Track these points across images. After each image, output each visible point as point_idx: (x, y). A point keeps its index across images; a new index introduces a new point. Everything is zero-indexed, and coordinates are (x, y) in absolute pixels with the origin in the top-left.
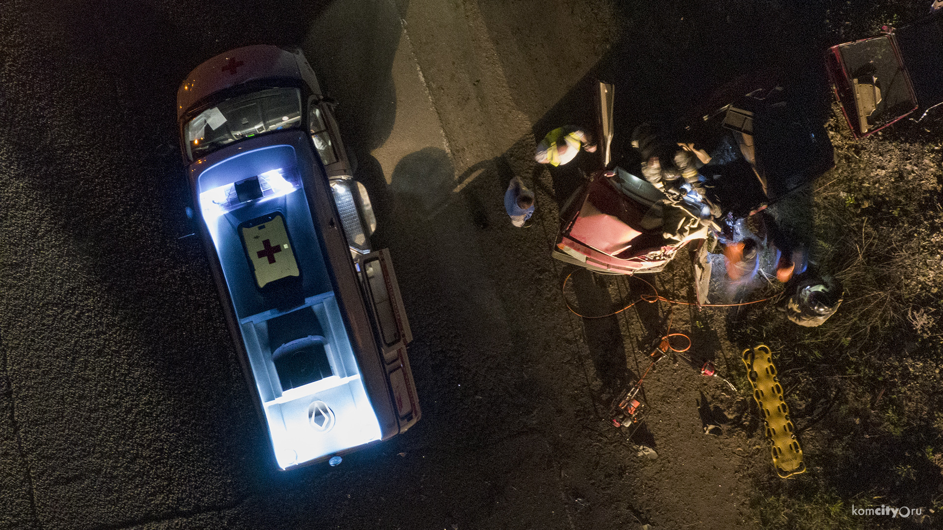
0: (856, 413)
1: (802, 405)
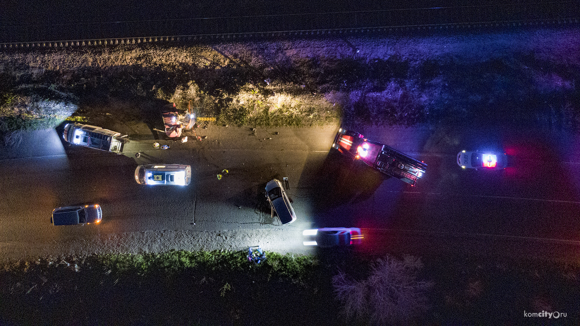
0: (210, 109)
1: (207, 115)
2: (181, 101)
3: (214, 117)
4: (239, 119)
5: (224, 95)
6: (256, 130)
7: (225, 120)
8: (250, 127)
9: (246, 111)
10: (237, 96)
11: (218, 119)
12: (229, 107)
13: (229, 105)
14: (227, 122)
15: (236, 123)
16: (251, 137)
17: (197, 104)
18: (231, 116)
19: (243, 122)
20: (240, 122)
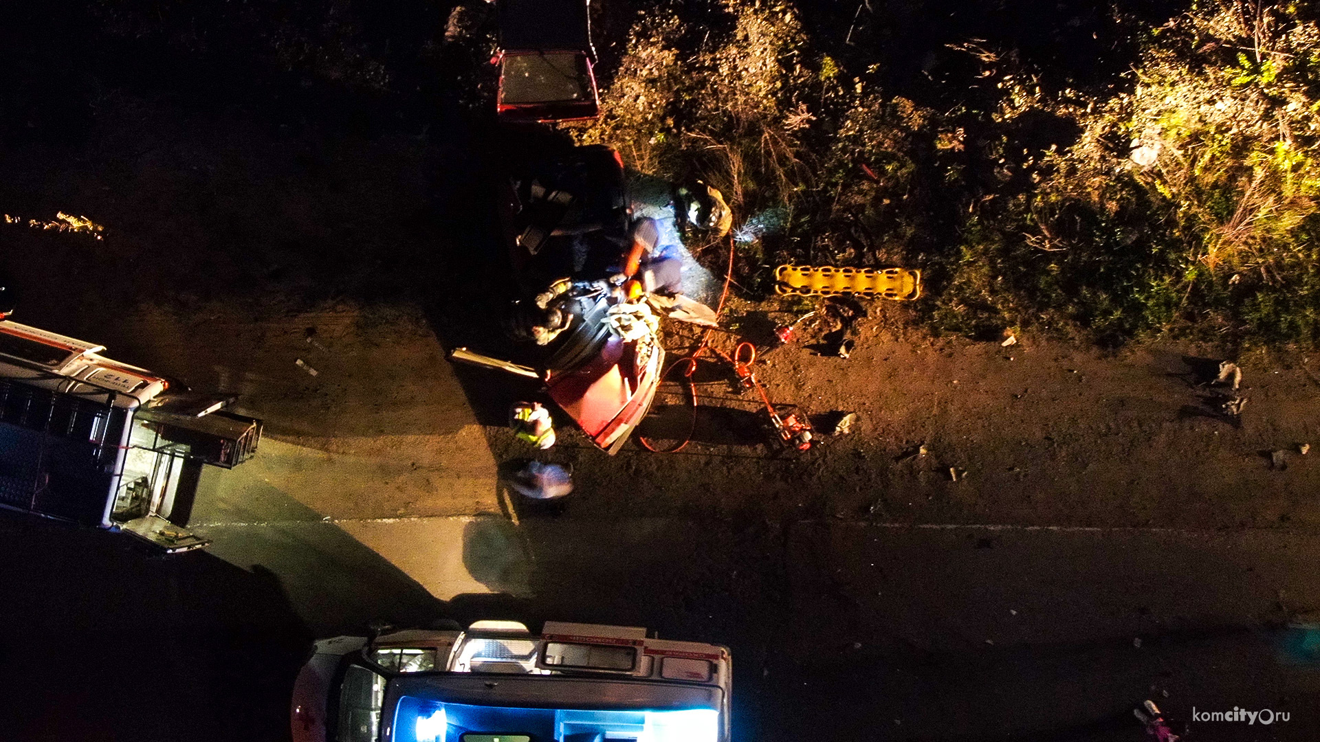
0: (877, 200)
1: (851, 252)
2: (661, 137)
3: (909, 265)
4: (1107, 283)
5: (1007, 92)
6: (1238, 378)
7: (993, 292)
8: (1193, 352)
9: (1172, 223)
10: (1113, 102)
11: (935, 283)
12: (1035, 186)
13: (1036, 177)
14: (1010, 310)
15: (1083, 319)
16: (1202, 427)
17: (782, 160)
18: (1048, 257)
19: (1137, 308)
20: (1117, 314)
